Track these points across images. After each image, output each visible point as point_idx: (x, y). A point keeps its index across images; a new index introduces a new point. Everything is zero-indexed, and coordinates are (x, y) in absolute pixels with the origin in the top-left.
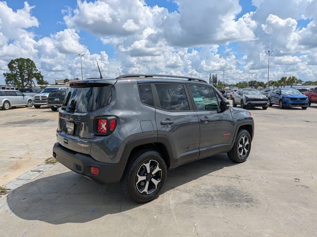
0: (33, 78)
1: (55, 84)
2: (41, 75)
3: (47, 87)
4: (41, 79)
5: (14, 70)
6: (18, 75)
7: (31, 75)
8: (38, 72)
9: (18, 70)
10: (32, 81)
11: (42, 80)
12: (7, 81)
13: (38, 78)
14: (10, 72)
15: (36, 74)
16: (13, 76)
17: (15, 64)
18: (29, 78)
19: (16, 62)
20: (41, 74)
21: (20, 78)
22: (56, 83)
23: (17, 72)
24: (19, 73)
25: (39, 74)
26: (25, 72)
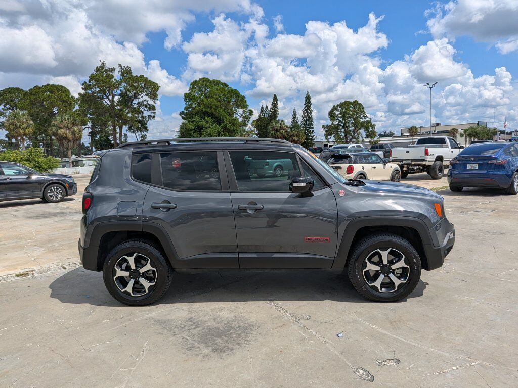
0: (360, 129)
1: (400, 135)
2: (371, 124)
3: (380, 141)
4: (371, 130)
5: (335, 119)
6: (341, 125)
7: (358, 125)
8: (368, 119)
9: (341, 119)
10: (359, 134)
11: (373, 131)
12: (326, 136)
13: (367, 129)
14: (330, 123)
15: (364, 122)
16: (334, 129)
17: (338, 111)
18: (355, 129)
19: (339, 108)
20: (372, 121)
21: (343, 130)
22: (402, 134)
23: (341, 121)
24: (342, 123)
25: (369, 122)
26: (350, 121)
